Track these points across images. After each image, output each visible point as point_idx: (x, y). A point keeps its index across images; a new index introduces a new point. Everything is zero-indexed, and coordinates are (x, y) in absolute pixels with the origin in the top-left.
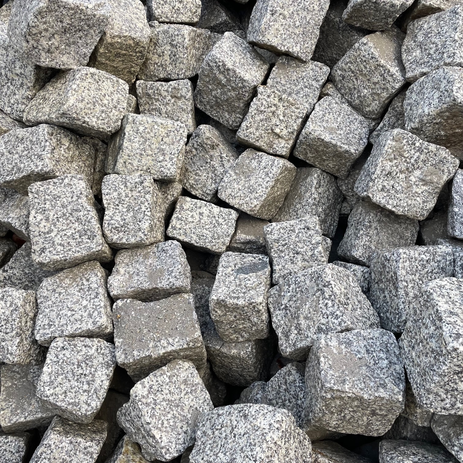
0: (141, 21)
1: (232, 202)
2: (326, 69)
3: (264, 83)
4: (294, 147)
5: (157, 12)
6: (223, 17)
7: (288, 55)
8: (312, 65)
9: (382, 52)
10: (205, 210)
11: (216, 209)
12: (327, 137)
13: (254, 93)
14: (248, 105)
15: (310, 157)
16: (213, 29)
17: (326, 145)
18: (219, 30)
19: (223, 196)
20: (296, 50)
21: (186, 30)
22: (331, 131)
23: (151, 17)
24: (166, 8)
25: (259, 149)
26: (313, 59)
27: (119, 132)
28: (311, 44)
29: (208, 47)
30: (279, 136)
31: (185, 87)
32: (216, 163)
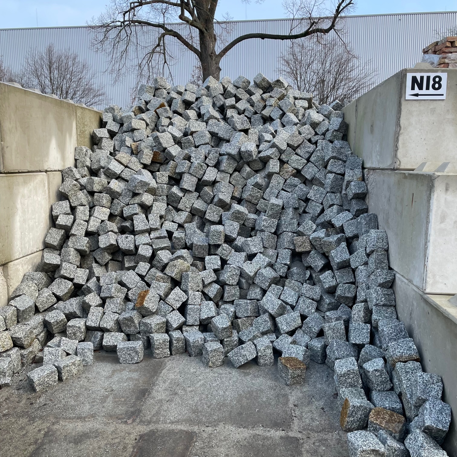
0: (155, 184)
1: (177, 221)
2: (198, 194)
3: (184, 196)
4: (191, 210)
5: (158, 182)
6: (173, 182)
7: (189, 190)
8: (194, 193)
9: (209, 190)
10: (170, 224)
11: (173, 223)
12: (198, 208)
13: (181, 198)
14: (180, 201)
15: (195, 213)
16: (171, 185)
17: (198, 209)
18: (173, 185)
19: (174, 221)
20: (191, 189)
21: (165, 185)
22: (199, 206)
23: (157, 183)
24: (160, 181)
25: (183, 210)
26: (195, 191)
27: (152, 206)
28: (194, 188)
29: (170, 189)
30: (187, 208)
31: (165, 198)
32: (173, 214)
